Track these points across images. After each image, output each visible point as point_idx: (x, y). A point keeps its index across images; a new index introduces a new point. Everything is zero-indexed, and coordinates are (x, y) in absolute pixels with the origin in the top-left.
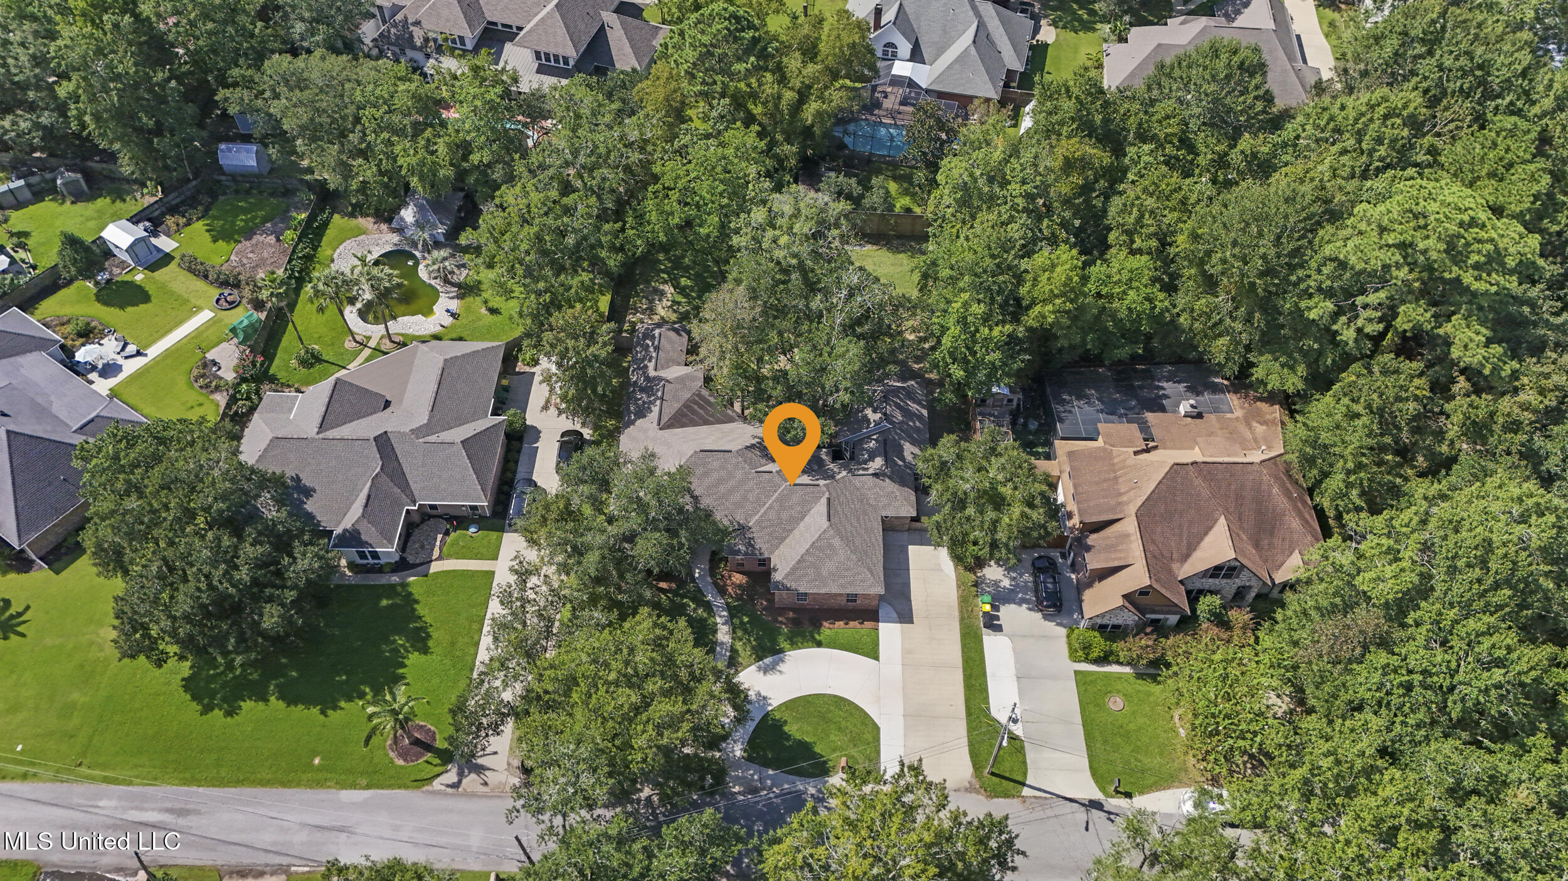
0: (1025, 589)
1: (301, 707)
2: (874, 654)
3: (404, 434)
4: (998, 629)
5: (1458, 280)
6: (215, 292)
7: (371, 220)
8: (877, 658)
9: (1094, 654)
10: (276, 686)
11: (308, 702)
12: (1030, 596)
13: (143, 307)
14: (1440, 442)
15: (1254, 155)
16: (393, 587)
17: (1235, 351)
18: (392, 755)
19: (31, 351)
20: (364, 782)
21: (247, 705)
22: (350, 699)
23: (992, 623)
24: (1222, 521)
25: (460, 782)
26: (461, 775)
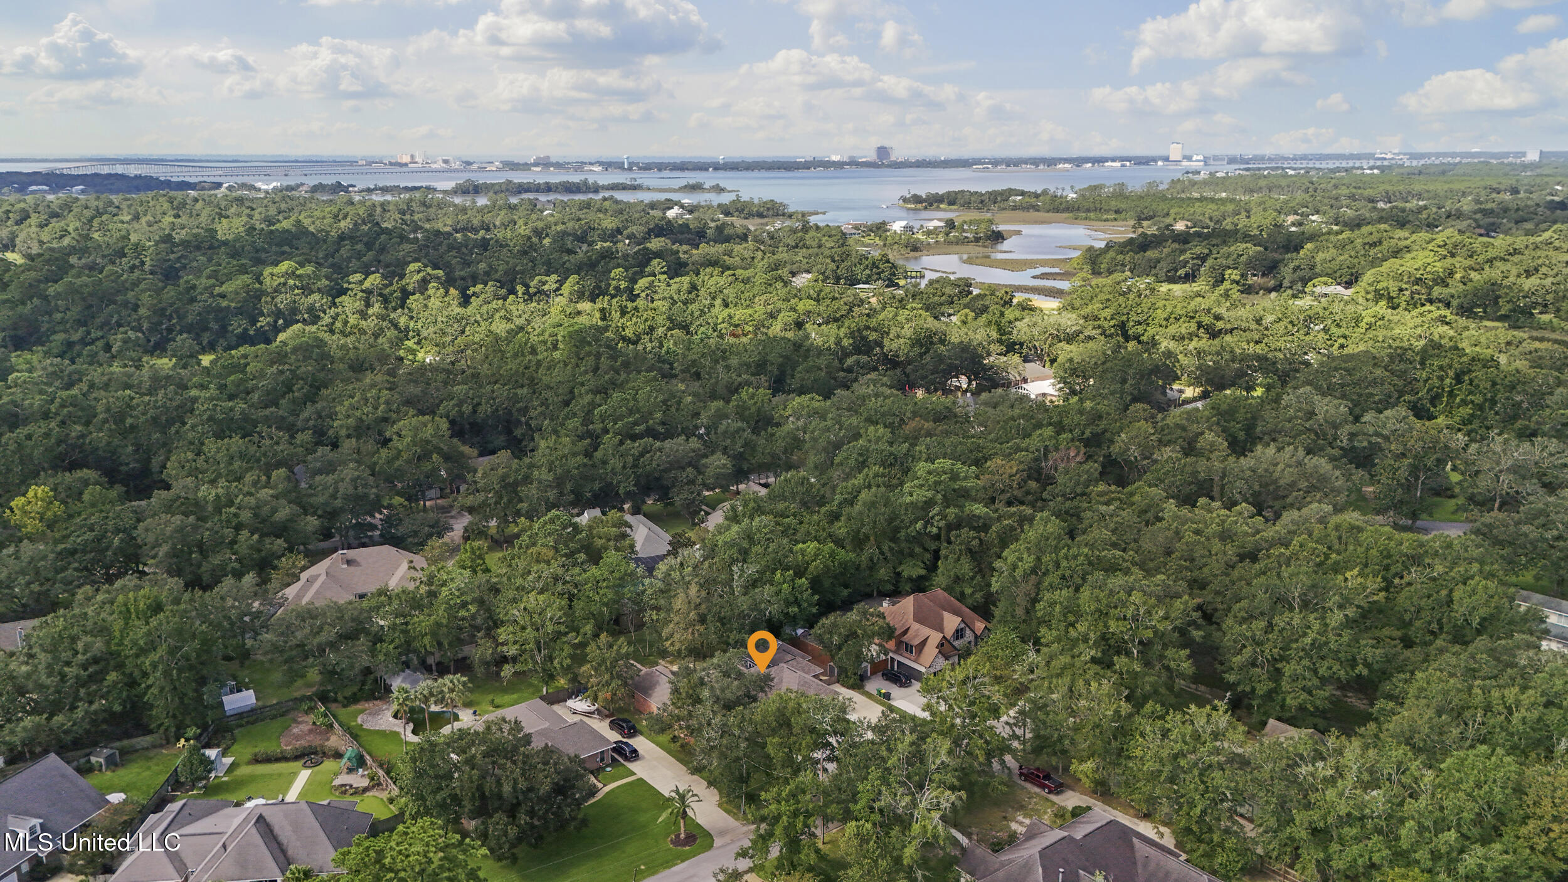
4: (891, 697)
13: (250, 787)
18: (680, 848)
23: (888, 697)
24: (945, 613)
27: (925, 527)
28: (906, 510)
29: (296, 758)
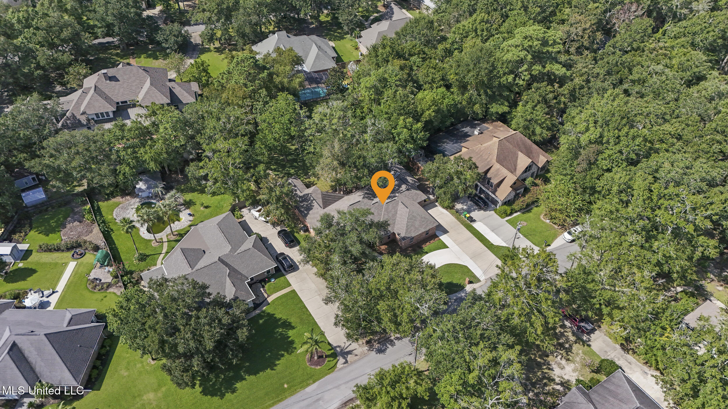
0: (472, 206)
1: (261, 373)
2: (446, 247)
3: (227, 255)
4: (475, 221)
5: (548, 51)
6: (69, 254)
7: (119, 197)
8: (448, 247)
9: (509, 212)
10: (244, 372)
11: (263, 369)
12: (475, 207)
13: (35, 275)
14: (560, 104)
15: (446, 48)
16: (259, 315)
17: (483, 107)
18: (313, 367)
19: (4, 311)
20: (311, 381)
21: (238, 385)
22: (279, 359)
23: (472, 220)
24: (520, 153)
25: (346, 360)
26: (344, 358)
27: (514, 79)
28: (503, 64)
29: (68, 249)
